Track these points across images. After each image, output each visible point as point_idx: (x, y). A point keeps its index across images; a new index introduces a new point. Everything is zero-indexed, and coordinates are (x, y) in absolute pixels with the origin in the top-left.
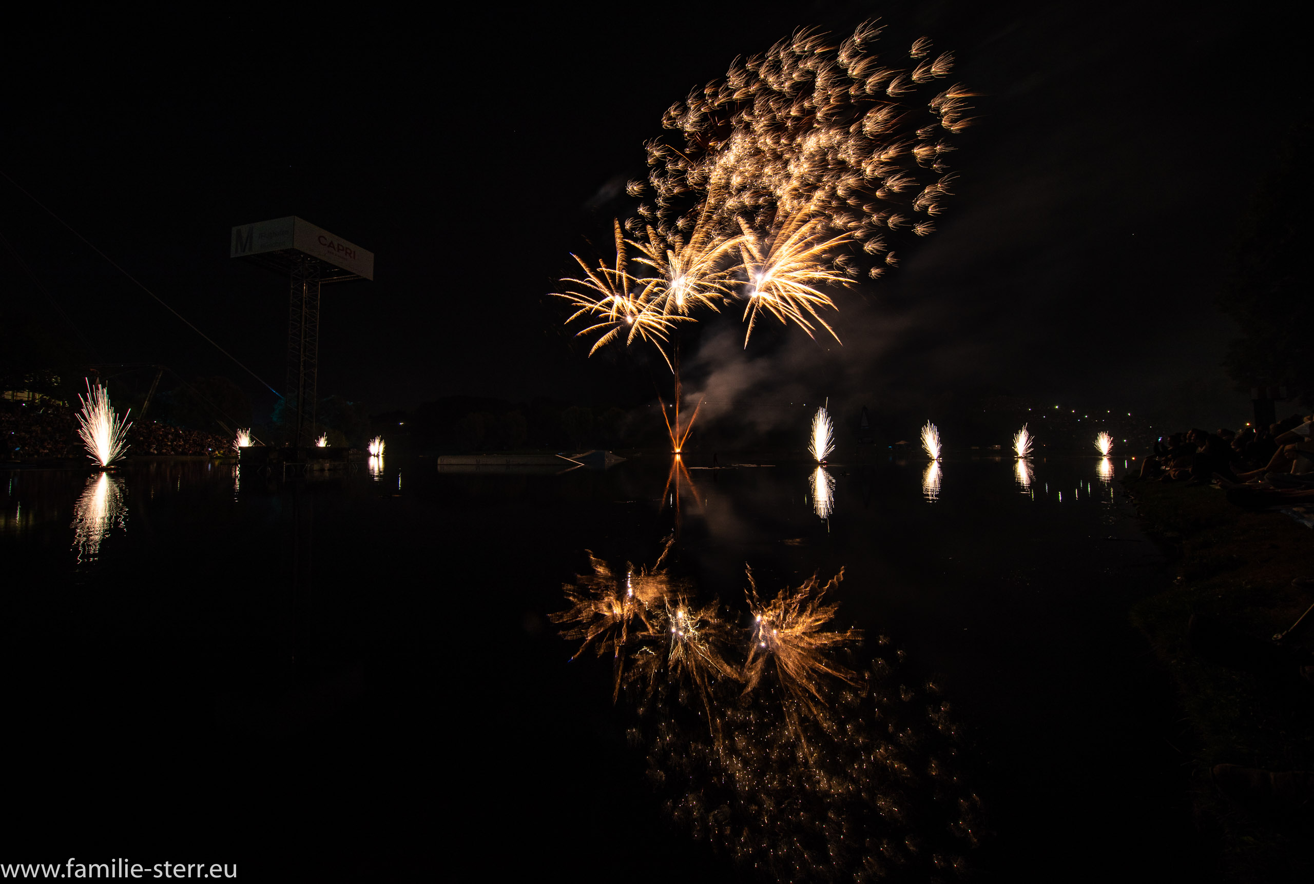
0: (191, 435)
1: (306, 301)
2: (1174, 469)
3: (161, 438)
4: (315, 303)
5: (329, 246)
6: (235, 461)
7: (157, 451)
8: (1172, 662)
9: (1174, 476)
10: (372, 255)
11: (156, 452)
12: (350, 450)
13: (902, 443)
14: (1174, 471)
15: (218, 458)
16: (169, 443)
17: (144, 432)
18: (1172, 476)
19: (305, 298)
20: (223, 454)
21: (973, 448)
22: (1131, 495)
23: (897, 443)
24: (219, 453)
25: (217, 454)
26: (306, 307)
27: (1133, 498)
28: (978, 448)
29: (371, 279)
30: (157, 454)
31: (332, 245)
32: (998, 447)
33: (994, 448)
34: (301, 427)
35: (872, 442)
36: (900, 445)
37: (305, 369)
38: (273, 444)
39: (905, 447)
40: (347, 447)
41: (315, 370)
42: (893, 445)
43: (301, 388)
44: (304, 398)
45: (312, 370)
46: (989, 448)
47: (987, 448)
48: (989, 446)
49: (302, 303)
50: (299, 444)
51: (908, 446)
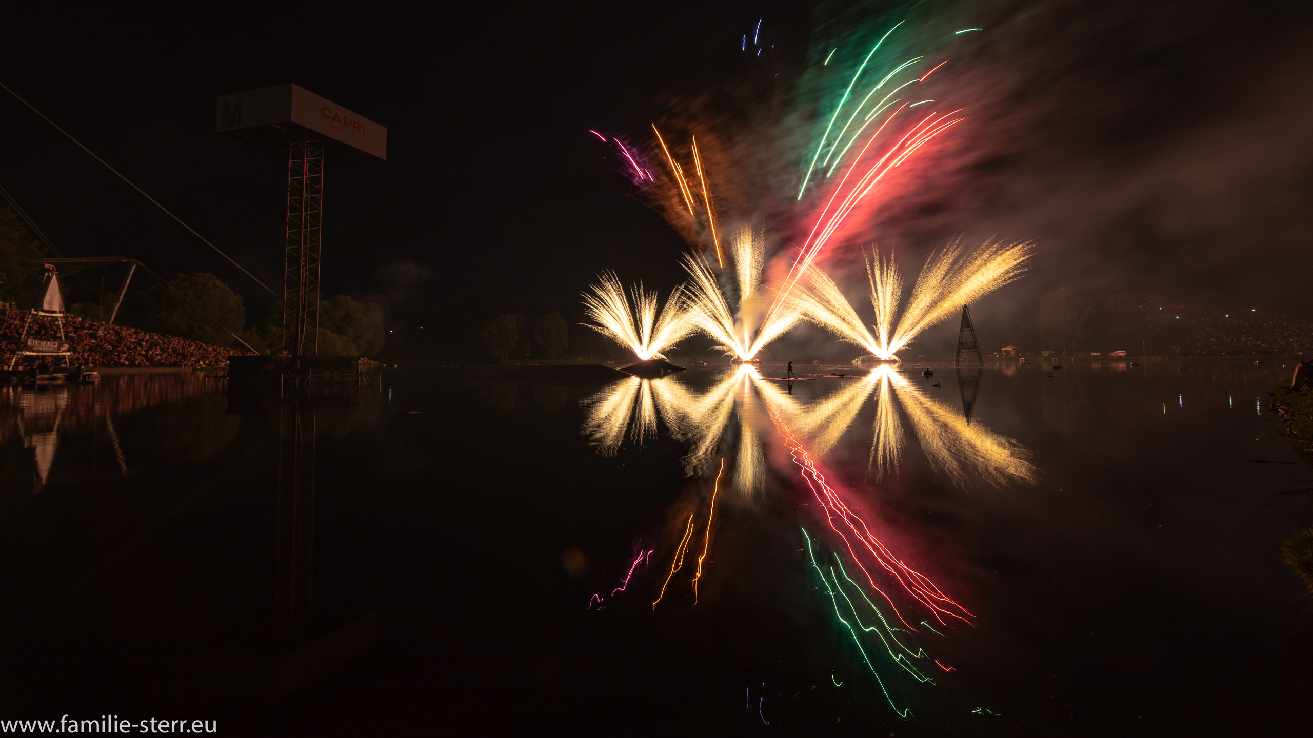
0: (170, 343)
1: (306, 184)
3: (133, 347)
4: (317, 187)
5: (334, 119)
6: (222, 374)
7: (128, 361)
10: (386, 129)
11: (127, 363)
12: (360, 359)
13: (1009, 348)
15: (202, 369)
16: (143, 352)
17: (112, 339)
19: (306, 181)
20: (208, 365)
21: (1093, 354)
22: (1281, 409)
23: (1003, 349)
24: (204, 363)
25: (201, 366)
26: (307, 191)
27: (1283, 412)
28: (1099, 354)
29: (384, 158)
30: (128, 366)
31: (337, 119)
32: (1121, 353)
33: (1118, 354)
34: (302, 333)
35: (975, 347)
36: (1007, 352)
37: (306, 265)
38: (269, 352)
39: (1013, 353)
40: (356, 355)
41: (318, 266)
42: (999, 352)
43: (302, 287)
44: (305, 298)
45: (314, 265)
46: (1112, 354)
47: (1110, 355)
48: (1113, 352)
49: (303, 186)
50: (300, 352)
51: (1017, 352)
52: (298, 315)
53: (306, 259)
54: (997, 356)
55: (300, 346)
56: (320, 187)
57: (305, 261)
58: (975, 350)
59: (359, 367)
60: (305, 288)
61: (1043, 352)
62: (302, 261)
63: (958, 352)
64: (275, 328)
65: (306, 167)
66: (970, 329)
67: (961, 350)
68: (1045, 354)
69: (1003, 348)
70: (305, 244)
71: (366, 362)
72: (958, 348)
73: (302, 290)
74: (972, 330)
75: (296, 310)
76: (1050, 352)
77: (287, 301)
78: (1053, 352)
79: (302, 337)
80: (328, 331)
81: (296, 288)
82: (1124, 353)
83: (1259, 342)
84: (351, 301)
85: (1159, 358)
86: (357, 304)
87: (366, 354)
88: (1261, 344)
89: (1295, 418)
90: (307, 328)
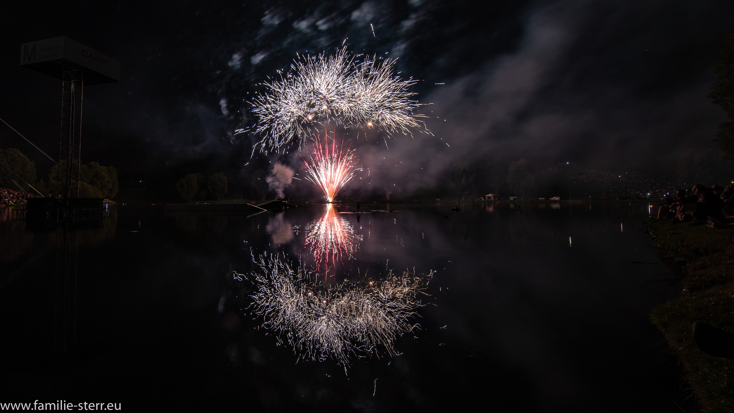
1: (73, 96)
2: (681, 214)
4: (79, 97)
5: (89, 57)
6: (23, 208)
9: (681, 218)
10: (119, 63)
12: (104, 200)
13: (490, 195)
14: (681, 215)
15: (13, 206)
18: (680, 218)
19: (73, 94)
20: (15, 203)
21: (540, 199)
22: (651, 232)
23: (486, 195)
24: (13, 202)
25: (11, 203)
26: (73, 100)
27: (652, 234)
28: (544, 199)
29: (117, 79)
31: (91, 57)
32: (557, 199)
33: (555, 199)
34: (70, 184)
36: (489, 197)
37: (72, 143)
38: (50, 195)
39: (492, 198)
40: (101, 198)
41: (79, 144)
42: (484, 197)
43: (70, 156)
44: (72, 163)
45: (77, 144)
46: (551, 199)
47: (550, 199)
48: (552, 197)
49: (71, 97)
50: (69, 195)
51: (495, 197)
52: (68, 173)
53: (72, 140)
54: (483, 200)
55: (69, 192)
57: (72, 141)
58: (470, 195)
59: (103, 204)
60: (72, 157)
61: (510, 197)
62: (70, 141)
63: (460, 197)
64: (54, 181)
65: (72, 85)
68: (512, 198)
71: (107, 201)
73: (70, 158)
75: (66, 171)
76: (515, 197)
77: (61, 165)
79: (69, 186)
80: (85, 183)
81: (67, 157)
82: (559, 199)
83: (638, 192)
84: (99, 166)
85: (579, 201)
86: (102, 167)
87: (107, 197)
88: (640, 193)
89: (659, 237)
90: (73, 181)
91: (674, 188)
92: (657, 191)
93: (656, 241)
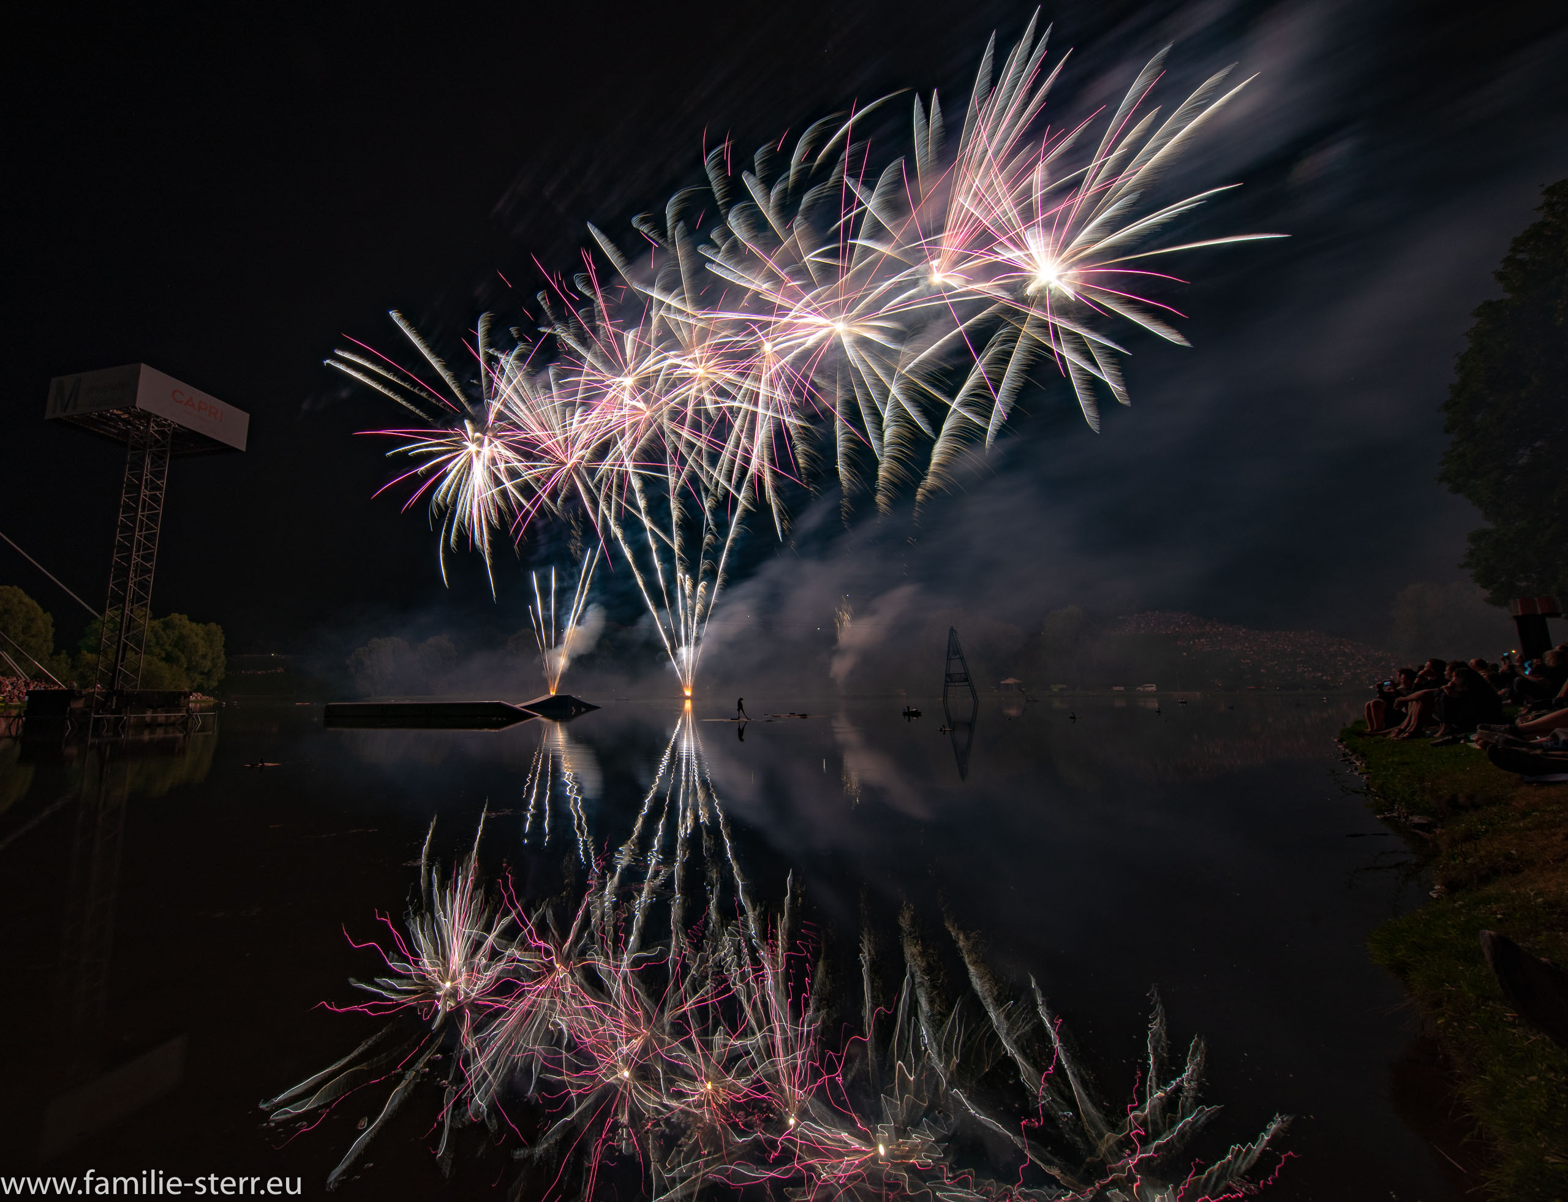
1: (146, 480)
4: (159, 482)
5: (185, 405)
6: (17, 714)
8: (1439, 1022)
10: (249, 415)
12: (192, 695)
13: (1010, 681)
19: (146, 475)
21: (1115, 689)
22: (1354, 759)
23: (1002, 682)
26: (146, 488)
27: (1357, 763)
28: (1122, 688)
29: (243, 448)
31: (190, 403)
32: (1153, 688)
33: (1146, 689)
34: (123, 660)
35: (966, 680)
36: (1007, 685)
37: (136, 576)
38: (78, 685)
39: (1015, 688)
40: (187, 690)
41: (150, 577)
42: (998, 686)
43: (129, 604)
44: (131, 617)
45: (146, 577)
46: (1139, 688)
47: (1137, 690)
48: (1140, 686)
49: (141, 483)
50: (117, 686)
51: (1020, 686)
52: (120, 638)
55: (118, 678)
56: (163, 483)
57: (136, 571)
58: (967, 683)
59: (190, 705)
60: (132, 605)
61: (1052, 686)
62: (131, 572)
63: (946, 686)
64: (89, 655)
65: (148, 461)
66: (958, 656)
67: (950, 684)
68: (1055, 689)
69: (1004, 680)
70: (138, 551)
71: (199, 698)
72: (946, 681)
73: (129, 607)
74: (962, 658)
75: (117, 632)
76: (1061, 686)
77: (107, 622)
78: (1065, 686)
79: (121, 667)
80: (155, 658)
81: (121, 605)
82: (1154, 688)
83: (1320, 674)
84: (188, 622)
85: (1198, 694)
86: (194, 625)
87: (200, 689)
88: (1323, 676)
89: (1371, 771)
90: (130, 655)
91: (1392, 664)
92: (1359, 671)
93: (1367, 778)
